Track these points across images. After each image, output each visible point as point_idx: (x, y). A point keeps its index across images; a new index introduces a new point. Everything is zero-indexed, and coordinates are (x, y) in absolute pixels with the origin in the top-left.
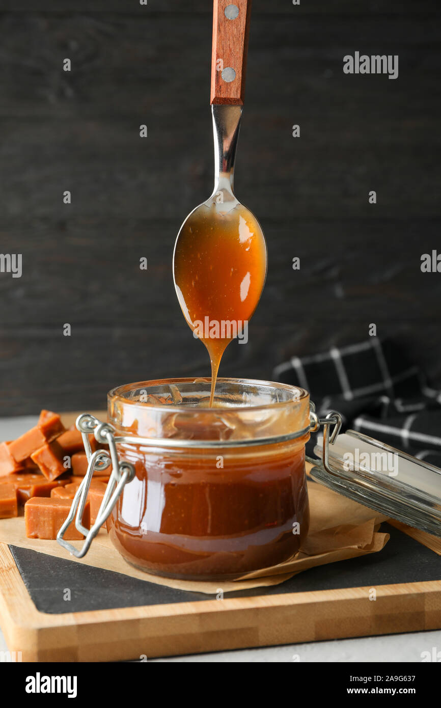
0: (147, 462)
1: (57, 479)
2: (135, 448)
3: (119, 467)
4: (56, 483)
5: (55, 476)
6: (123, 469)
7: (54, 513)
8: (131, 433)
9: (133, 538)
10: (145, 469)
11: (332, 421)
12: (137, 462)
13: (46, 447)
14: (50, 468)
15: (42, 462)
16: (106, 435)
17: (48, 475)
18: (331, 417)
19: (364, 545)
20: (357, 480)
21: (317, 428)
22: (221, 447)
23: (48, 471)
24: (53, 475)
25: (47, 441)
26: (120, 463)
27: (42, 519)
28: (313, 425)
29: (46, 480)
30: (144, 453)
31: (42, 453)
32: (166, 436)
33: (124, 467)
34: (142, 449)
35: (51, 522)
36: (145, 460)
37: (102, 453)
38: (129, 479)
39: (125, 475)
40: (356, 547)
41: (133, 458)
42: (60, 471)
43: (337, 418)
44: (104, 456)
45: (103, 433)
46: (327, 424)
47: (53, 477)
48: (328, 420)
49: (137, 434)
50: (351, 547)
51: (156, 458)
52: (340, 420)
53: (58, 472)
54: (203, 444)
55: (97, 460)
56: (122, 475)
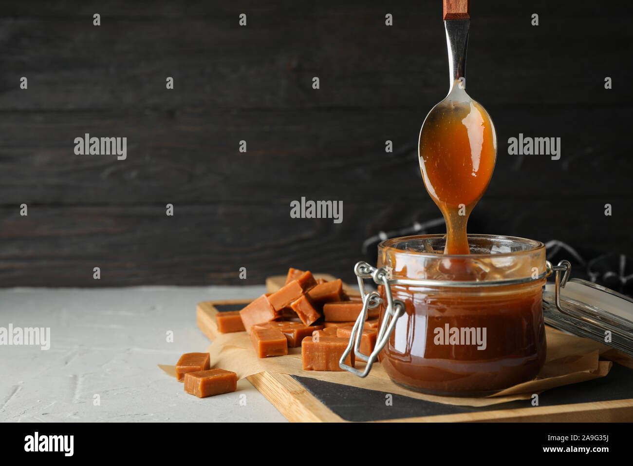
0: (415, 300)
1: (312, 325)
2: (405, 289)
3: (393, 303)
4: (313, 327)
5: (312, 322)
6: (395, 305)
7: (327, 349)
8: (402, 276)
9: (403, 363)
10: (413, 306)
11: (563, 267)
12: (406, 300)
13: (303, 297)
14: (308, 315)
15: (300, 310)
16: (381, 278)
17: (306, 321)
18: (561, 264)
19: (593, 370)
20: (584, 318)
21: (551, 274)
22: (478, 286)
23: (305, 318)
24: (310, 321)
25: (303, 292)
26: (394, 300)
27: (317, 354)
28: (548, 271)
29: (304, 326)
30: (412, 293)
31: (300, 302)
32: (430, 278)
33: (397, 304)
34: (410, 289)
35: (324, 356)
36: (413, 298)
37: (374, 294)
38: (401, 314)
39: (398, 310)
40: (588, 371)
41: (403, 296)
42: (316, 317)
43: (567, 266)
44: (376, 297)
45: (380, 276)
46: (559, 271)
47: (310, 322)
48: (559, 267)
49: (407, 277)
50: (584, 372)
51: (424, 296)
52: (569, 267)
53: (314, 318)
54: (464, 284)
55: (370, 300)
56: (395, 310)
